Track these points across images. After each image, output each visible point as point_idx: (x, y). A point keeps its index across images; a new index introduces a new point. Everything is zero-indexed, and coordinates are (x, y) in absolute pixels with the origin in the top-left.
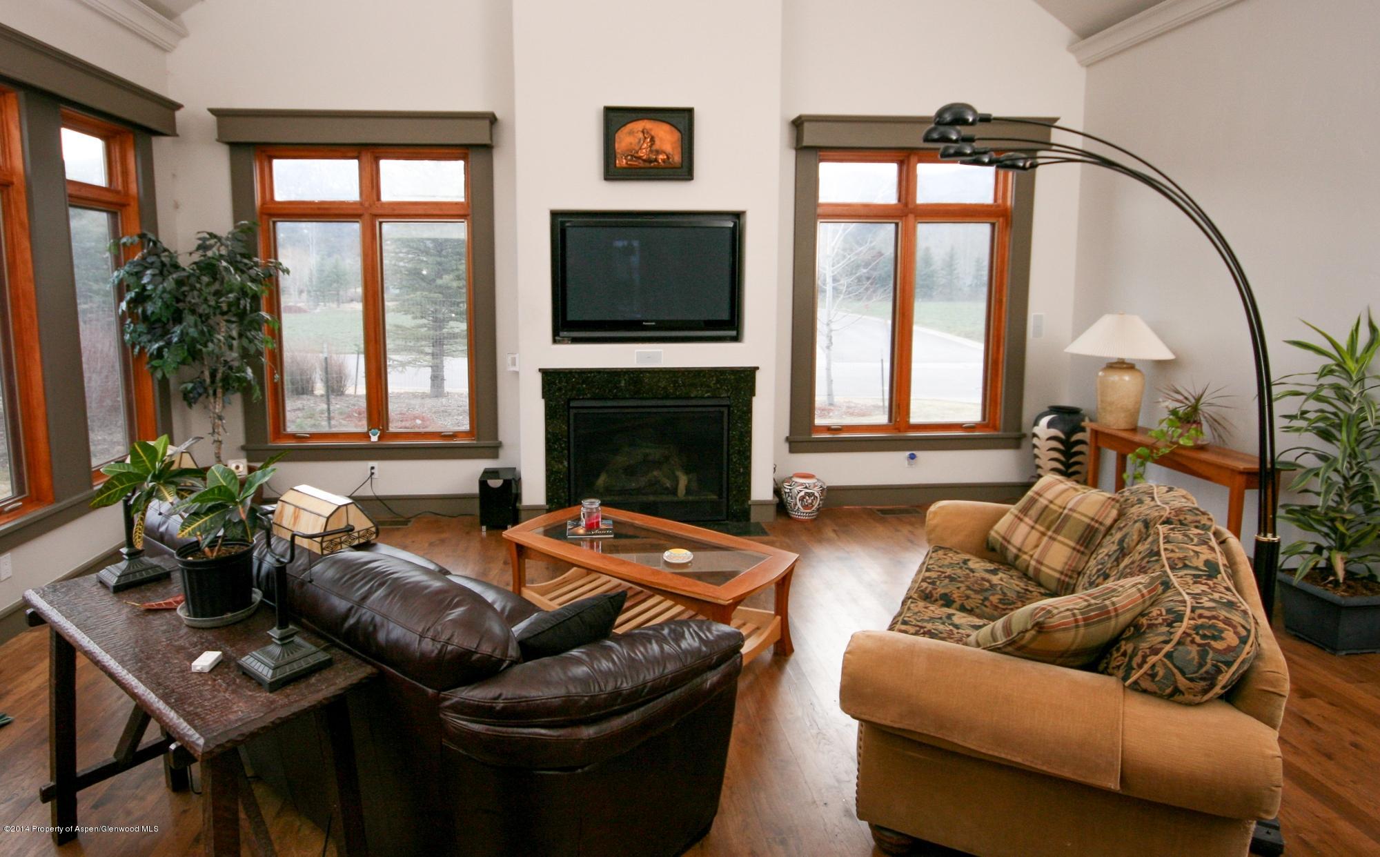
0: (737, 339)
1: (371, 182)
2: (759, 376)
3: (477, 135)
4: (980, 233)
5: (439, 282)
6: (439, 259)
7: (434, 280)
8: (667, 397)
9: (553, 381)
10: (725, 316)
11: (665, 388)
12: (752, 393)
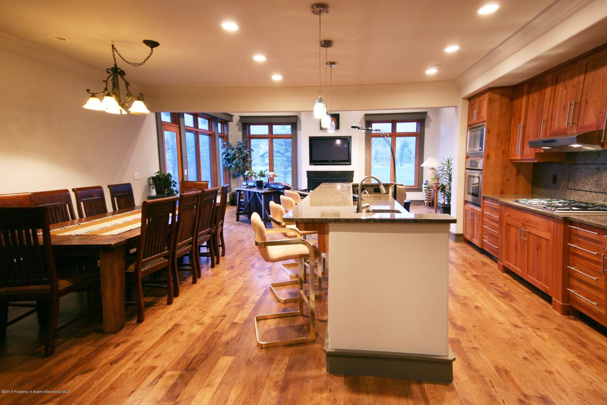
0: (350, 164)
1: (271, 130)
2: (355, 173)
3: (293, 120)
4: (413, 139)
5: (286, 154)
6: (286, 147)
7: (284, 154)
8: (334, 177)
9: (309, 173)
10: (347, 159)
11: (333, 175)
12: (353, 177)
